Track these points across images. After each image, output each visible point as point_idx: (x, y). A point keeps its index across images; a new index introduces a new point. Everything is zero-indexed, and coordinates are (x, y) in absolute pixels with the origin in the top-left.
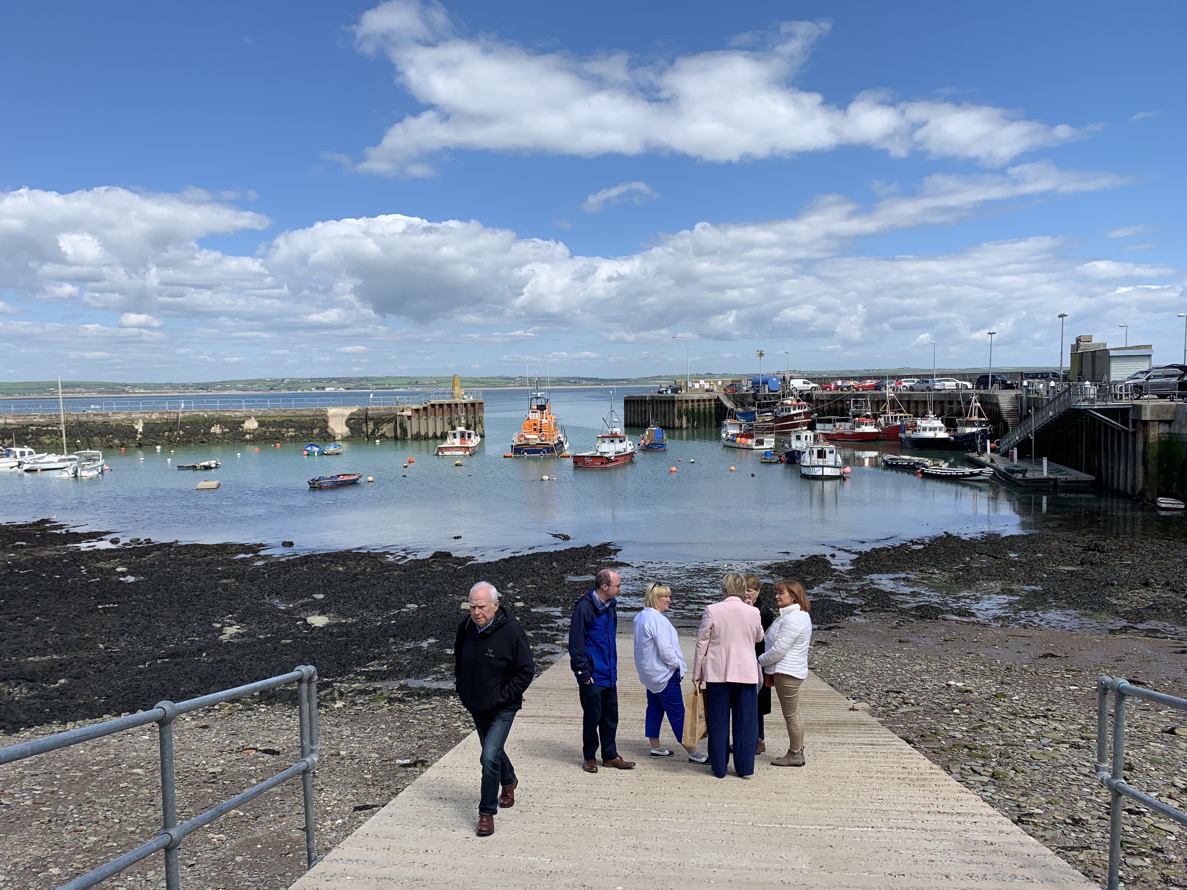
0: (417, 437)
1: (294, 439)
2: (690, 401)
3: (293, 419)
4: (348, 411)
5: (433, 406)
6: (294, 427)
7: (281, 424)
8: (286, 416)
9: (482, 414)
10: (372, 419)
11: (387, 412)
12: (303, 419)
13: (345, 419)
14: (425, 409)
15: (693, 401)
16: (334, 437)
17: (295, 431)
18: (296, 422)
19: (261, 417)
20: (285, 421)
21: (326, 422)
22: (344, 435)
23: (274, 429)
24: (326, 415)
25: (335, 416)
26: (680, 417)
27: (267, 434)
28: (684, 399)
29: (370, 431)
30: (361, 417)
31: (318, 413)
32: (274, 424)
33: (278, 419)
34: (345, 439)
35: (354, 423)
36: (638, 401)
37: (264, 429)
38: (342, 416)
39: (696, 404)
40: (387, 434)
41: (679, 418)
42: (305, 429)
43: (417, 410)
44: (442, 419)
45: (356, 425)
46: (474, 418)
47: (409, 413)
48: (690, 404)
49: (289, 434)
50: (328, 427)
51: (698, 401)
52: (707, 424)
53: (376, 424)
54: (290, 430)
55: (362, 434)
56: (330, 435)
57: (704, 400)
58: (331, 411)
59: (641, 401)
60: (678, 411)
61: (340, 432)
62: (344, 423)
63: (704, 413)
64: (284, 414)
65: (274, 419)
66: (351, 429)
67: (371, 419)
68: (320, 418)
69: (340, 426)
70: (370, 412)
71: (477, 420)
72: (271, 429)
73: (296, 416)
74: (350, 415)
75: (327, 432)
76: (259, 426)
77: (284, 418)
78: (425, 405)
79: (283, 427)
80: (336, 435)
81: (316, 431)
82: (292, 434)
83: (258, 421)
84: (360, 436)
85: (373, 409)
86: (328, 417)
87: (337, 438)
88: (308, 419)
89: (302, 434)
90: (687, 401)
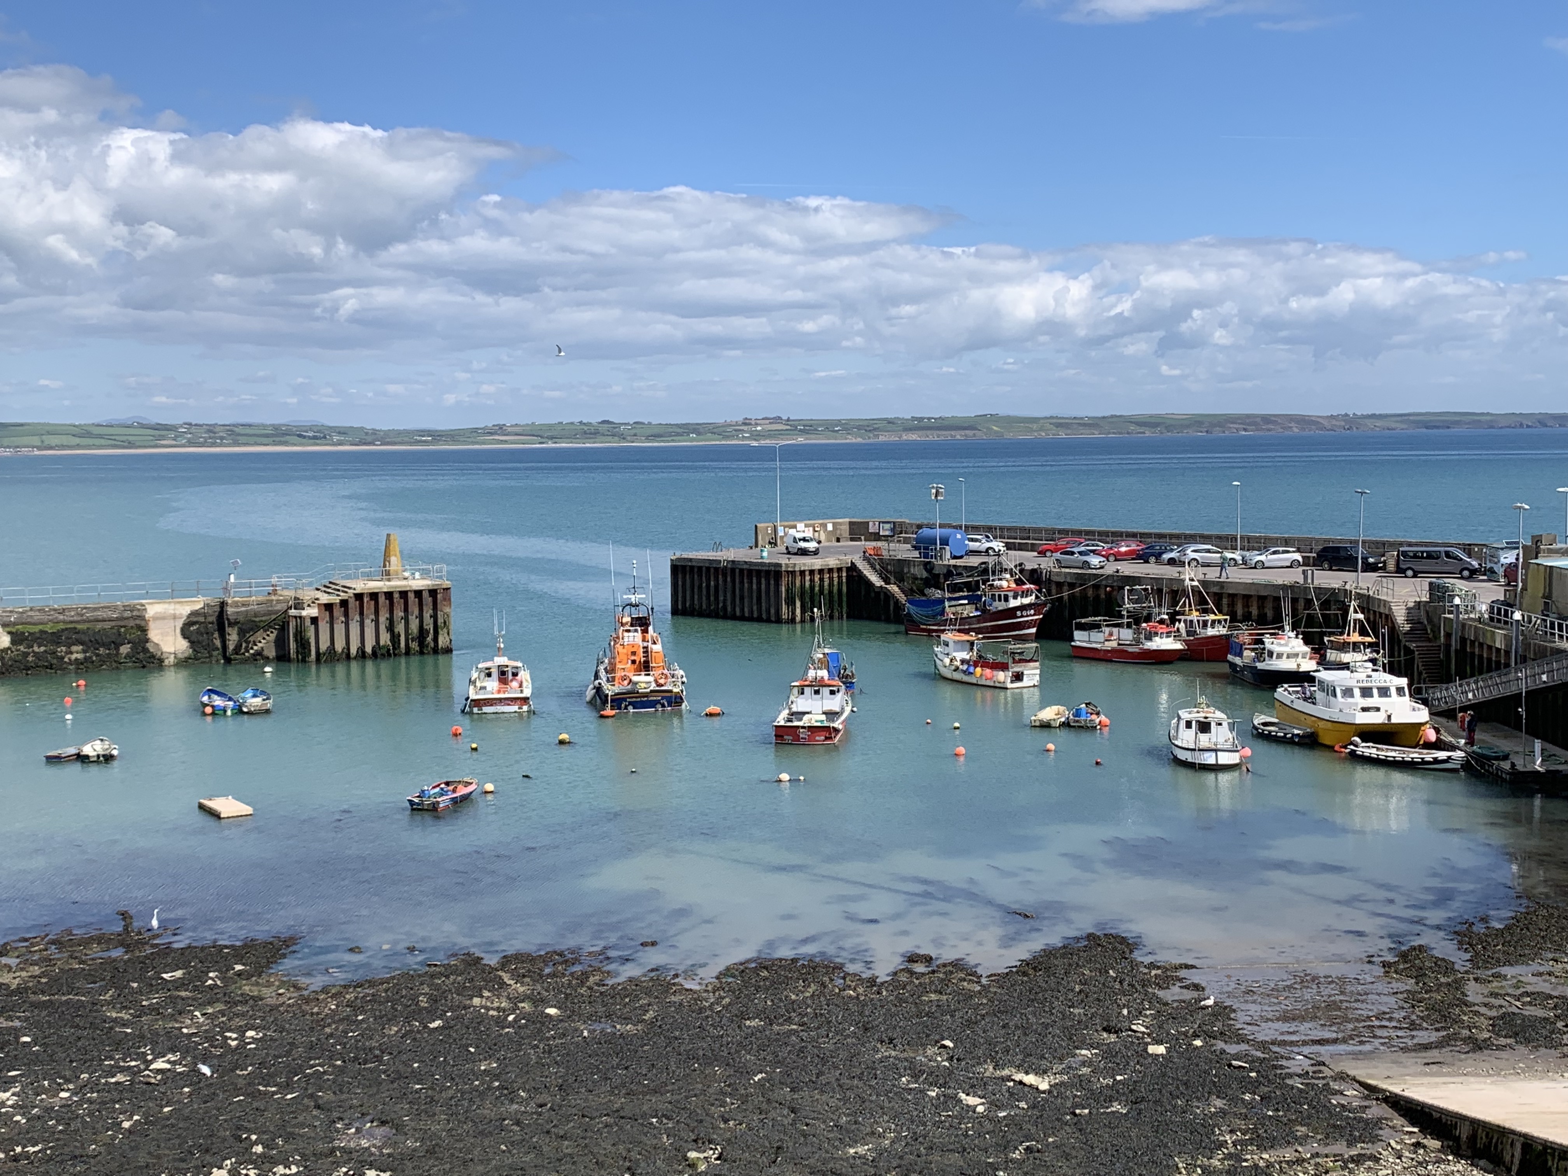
0: (330, 657)
1: (83, 667)
2: (807, 573)
3: (79, 626)
4: (184, 609)
5: (359, 597)
6: (82, 643)
7: (55, 638)
8: (64, 622)
9: (447, 610)
10: (236, 623)
11: (262, 609)
12: (99, 626)
13: (180, 624)
14: (344, 603)
15: (812, 572)
16: (161, 661)
17: (84, 651)
18: (84, 632)
19: (14, 624)
20: (63, 630)
21: (144, 630)
22: (180, 656)
23: (42, 649)
24: (142, 618)
25: (158, 618)
26: (791, 602)
27: (30, 659)
28: (797, 569)
29: (231, 646)
30: (210, 619)
31: (128, 614)
32: (41, 637)
33: (49, 628)
34: (182, 663)
35: (198, 632)
36: (700, 568)
37: (22, 648)
38: (175, 617)
39: (817, 578)
40: (265, 653)
41: (787, 604)
42: (103, 645)
43: (329, 607)
44: (377, 622)
45: (202, 634)
46: (435, 617)
47: (313, 612)
48: (808, 578)
49: (74, 657)
50: (147, 640)
51: (821, 571)
52: (836, 614)
53: (242, 633)
54: (74, 648)
55: (215, 653)
56: (153, 656)
57: (830, 571)
58: (153, 609)
59: (708, 569)
60: (787, 591)
61: (172, 650)
62: (178, 631)
63: (831, 592)
64: (61, 617)
65: (41, 627)
66: (192, 642)
67: (231, 624)
68: (132, 623)
69: (171, 639)
70: (230, 610)
71: (440, 621)
72: (36, 649)
73: (84, 621)
74: (189, 616)
75: (146, 650)
76: (13, 642)
77: (62, 626)
78: (344, 596)
79: (58, 644)
80: (164, 656)
81: (125, 649)
82: (80, 656)
83: (9, 633)
84: (211, 656)
85: (236, 605)
86: (147, 622)
87: (166, 662)
88: (107, 625)
89: (98, 655)
90: (802, 573)
